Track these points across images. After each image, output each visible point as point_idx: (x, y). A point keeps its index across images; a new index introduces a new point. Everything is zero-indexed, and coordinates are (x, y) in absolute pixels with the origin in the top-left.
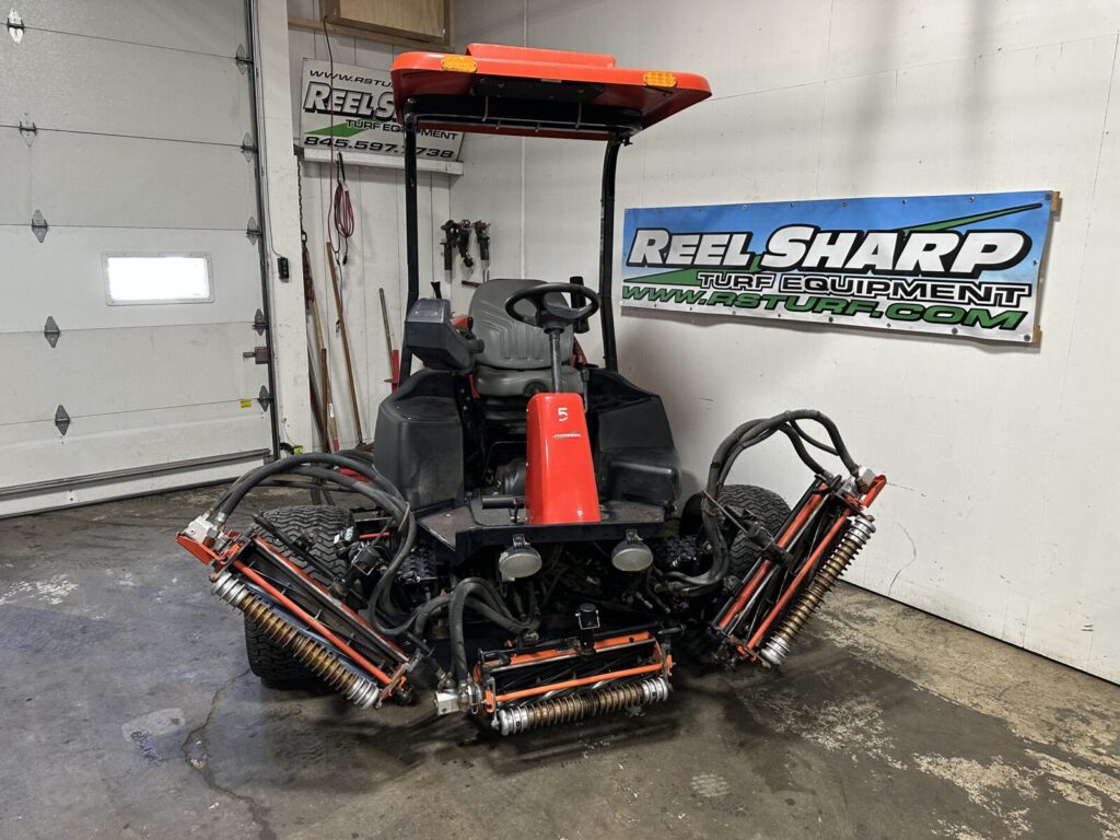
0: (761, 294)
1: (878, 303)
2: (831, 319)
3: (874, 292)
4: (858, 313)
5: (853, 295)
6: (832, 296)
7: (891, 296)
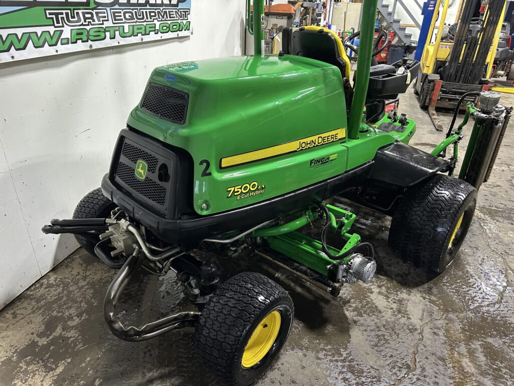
0: (104, 26)
1: (155, 24)
2: (142, 39)
3: (152, 18)
4: (151, 33)
5: (145, 21)
6: (138, 23)
7: (159, 20)
